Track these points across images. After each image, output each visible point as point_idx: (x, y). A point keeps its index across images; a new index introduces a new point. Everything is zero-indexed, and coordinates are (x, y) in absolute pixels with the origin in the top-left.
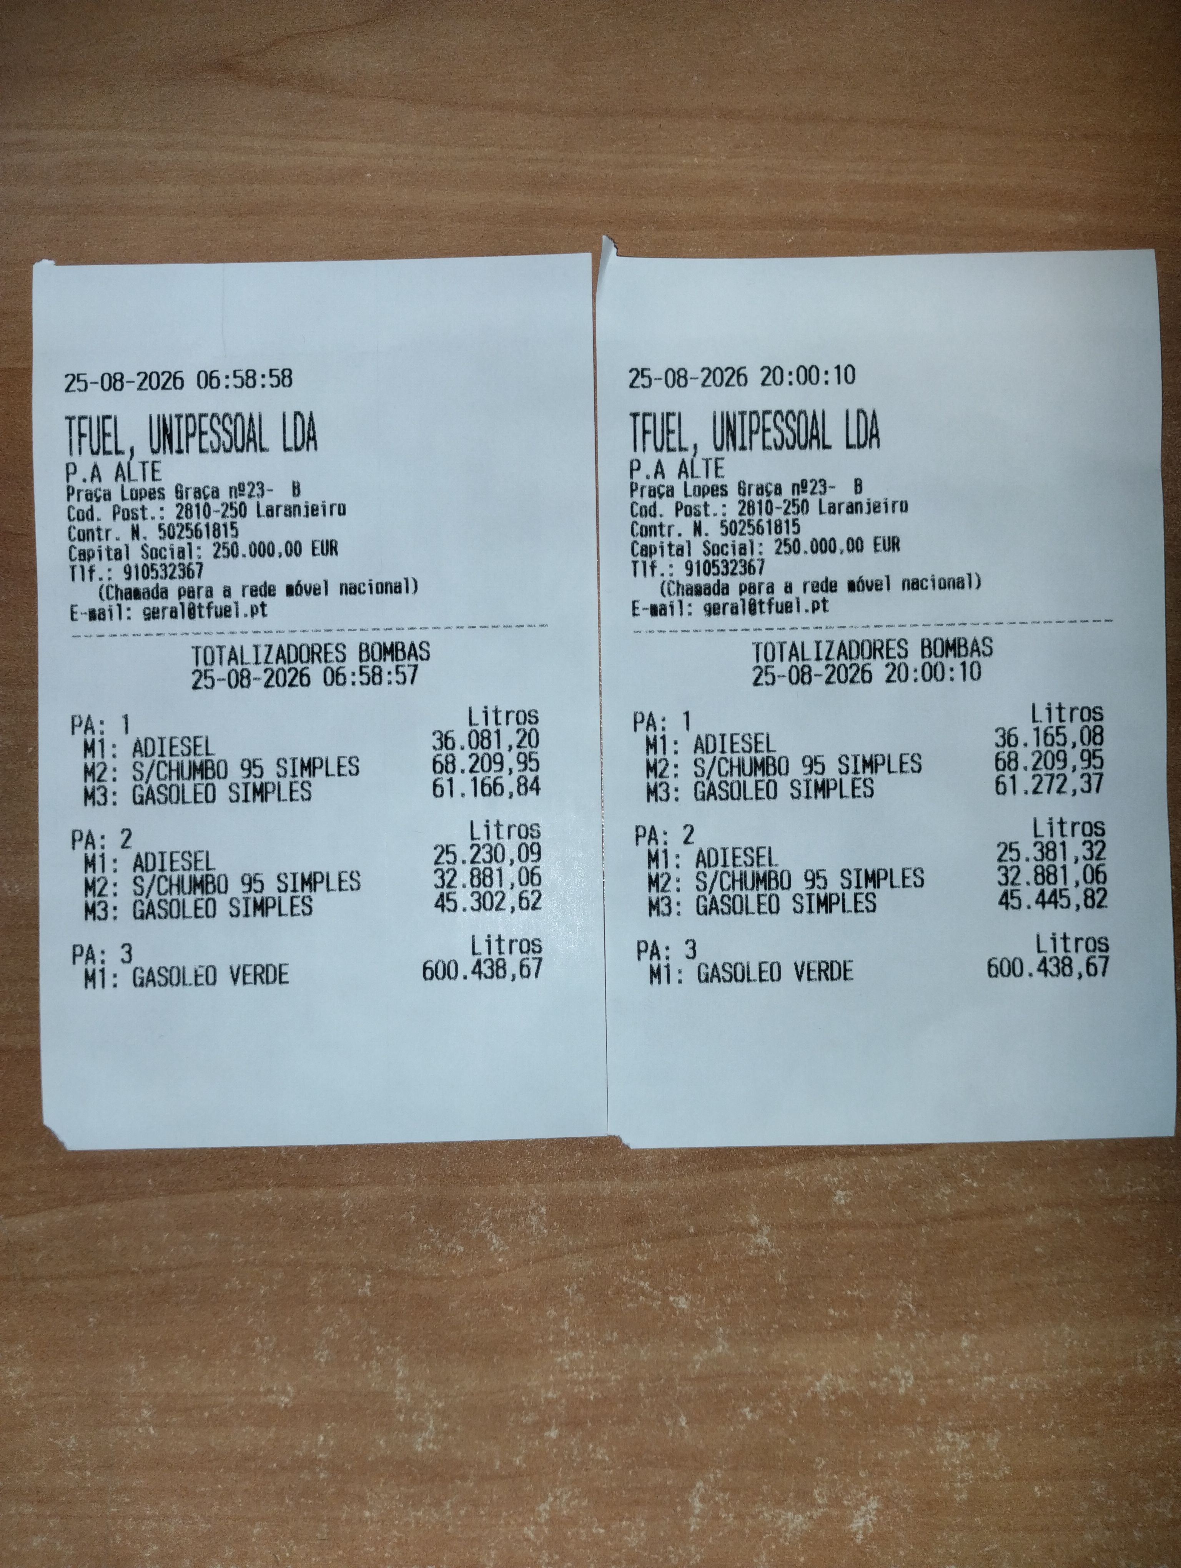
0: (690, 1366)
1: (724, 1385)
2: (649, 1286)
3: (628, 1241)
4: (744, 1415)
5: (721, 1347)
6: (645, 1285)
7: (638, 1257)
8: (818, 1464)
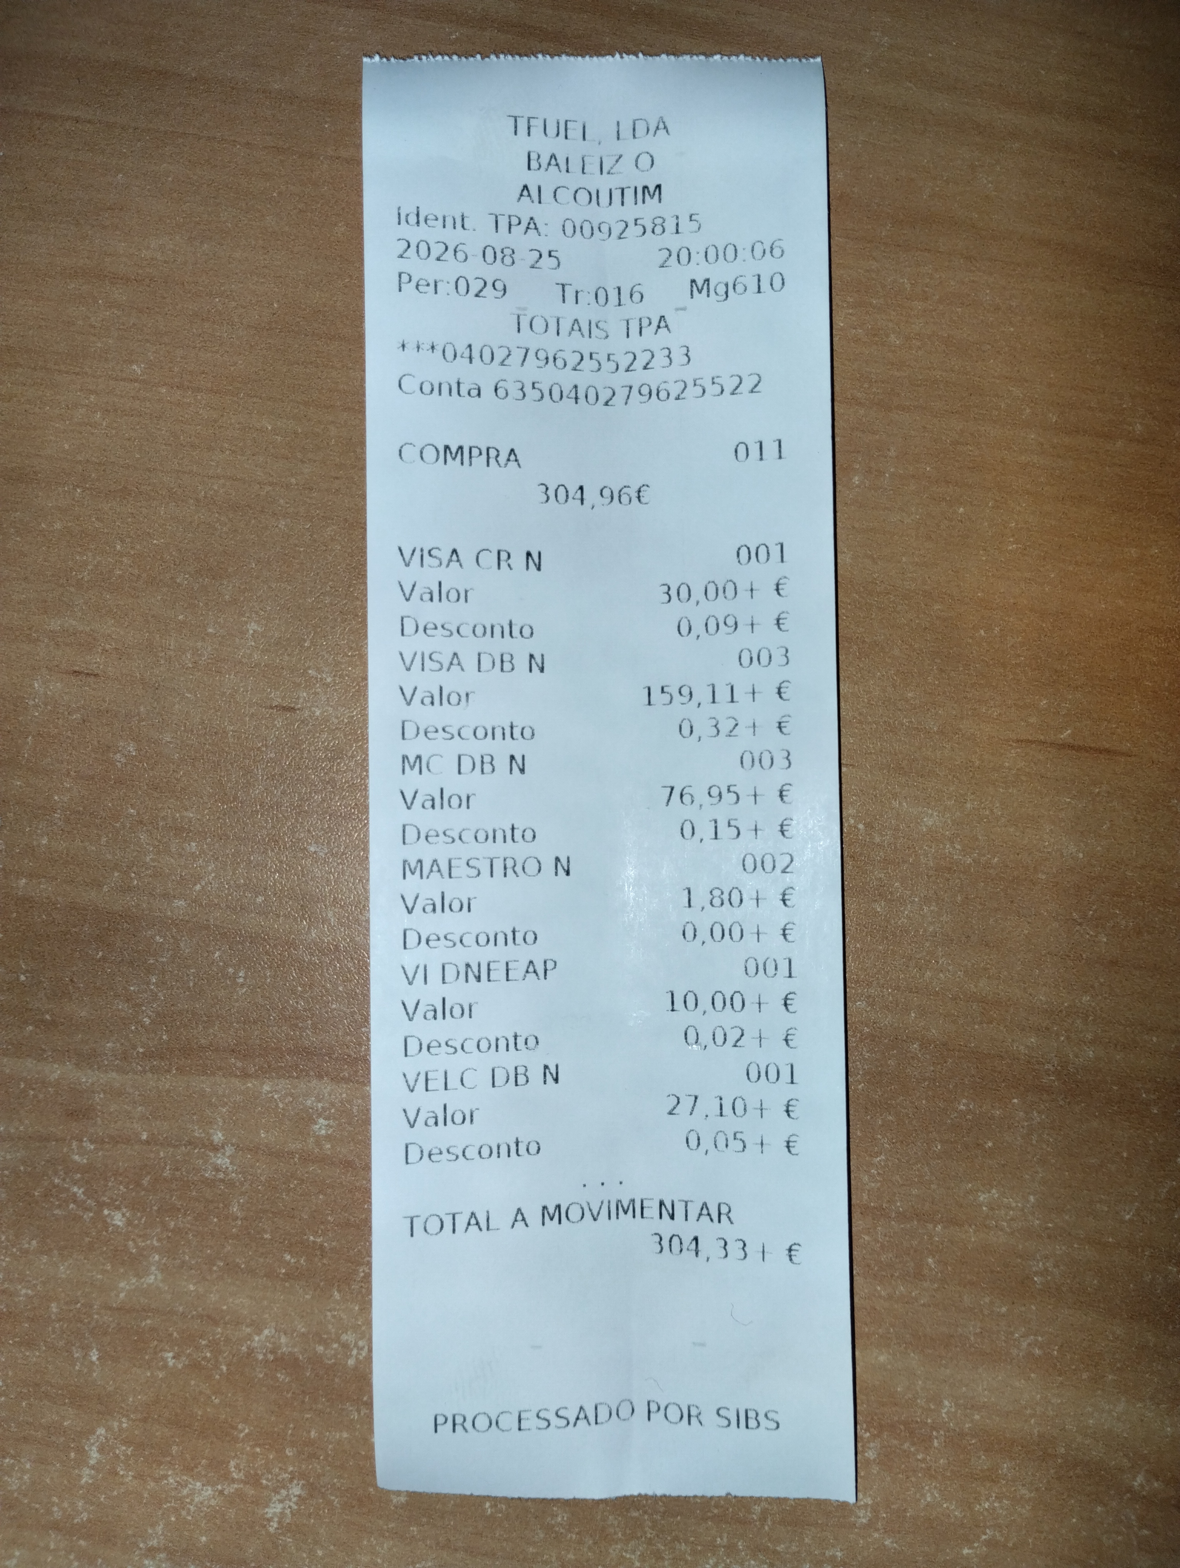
0: (113, 1294)
1: (149, 1322)
2: (83, 1193)
3: (69, 1137)
4: (164, 1360)
5: (153, 1277)
6: (78, 1191)
7: (77, 1158)
8: (242, 1431)
